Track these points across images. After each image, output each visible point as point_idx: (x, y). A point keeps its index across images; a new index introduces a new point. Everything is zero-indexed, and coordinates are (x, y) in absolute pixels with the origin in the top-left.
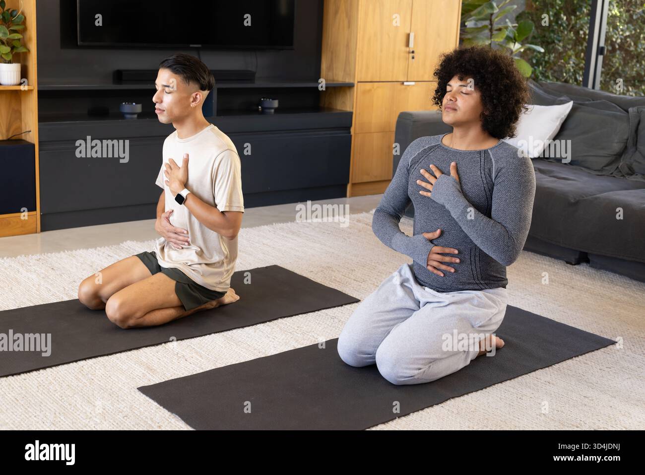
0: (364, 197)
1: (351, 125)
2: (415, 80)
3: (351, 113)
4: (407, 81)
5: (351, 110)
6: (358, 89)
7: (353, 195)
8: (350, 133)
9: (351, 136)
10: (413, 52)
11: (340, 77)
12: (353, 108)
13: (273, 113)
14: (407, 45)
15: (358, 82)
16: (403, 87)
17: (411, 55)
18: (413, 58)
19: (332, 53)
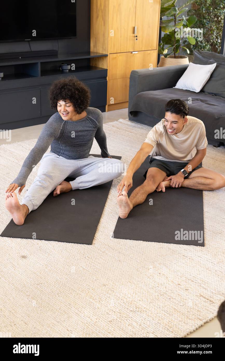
0: (114, 111)
1: (107, 76)
2: (138, 51)
3: (107, 70)
4: (134, 52)
5: (107, 68)
6: (110, 57)
7: (109, 111)
8: (106, 80)
9: (107, 81)
10: (137, 36)
11: (101, 51)
12: (107, 67)
13: (68, 72)
14: (134, 33)
15: (110, 54)
16: (132, 54)
17: (136, 38)
18: (137, 39)
19: (96, 38)
